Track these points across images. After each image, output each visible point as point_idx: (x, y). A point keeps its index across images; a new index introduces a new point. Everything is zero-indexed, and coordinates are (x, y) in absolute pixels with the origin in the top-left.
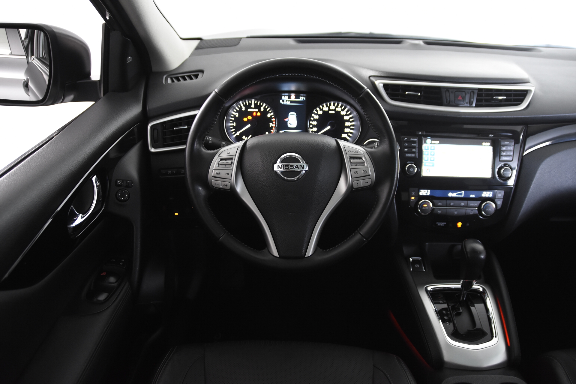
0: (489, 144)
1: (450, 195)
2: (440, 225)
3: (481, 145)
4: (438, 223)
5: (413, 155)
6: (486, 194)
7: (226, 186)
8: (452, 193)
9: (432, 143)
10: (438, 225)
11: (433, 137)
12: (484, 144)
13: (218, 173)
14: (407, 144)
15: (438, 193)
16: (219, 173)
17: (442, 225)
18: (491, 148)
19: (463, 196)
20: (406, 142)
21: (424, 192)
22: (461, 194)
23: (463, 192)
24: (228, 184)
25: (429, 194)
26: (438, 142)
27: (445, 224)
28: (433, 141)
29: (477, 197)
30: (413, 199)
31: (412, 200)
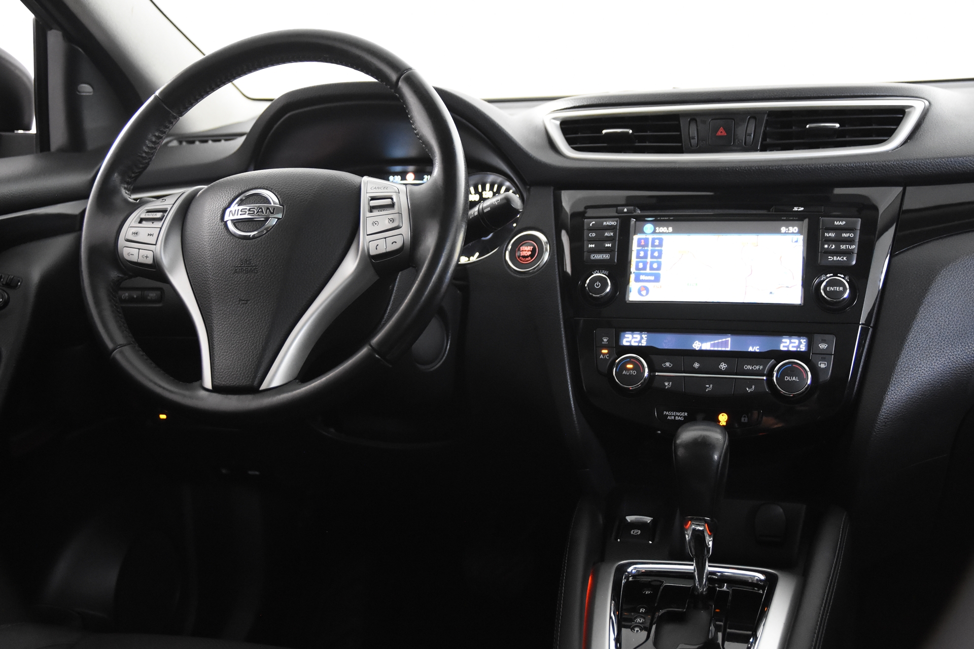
0: (796, 229)
1: (697, 345)
2: (673, 418)
3: (779, 232)
4: (667, 413)
5: (606, 256)
6: (791, 344)
7: (147, 257)
8: (702, 341)
9: (657, 231)
10: (669, 418)
11: (658, 220)
12: (783, 229)
13: (134, 233)
14: (594, 235)
15: (668, 341)
16: (137, 233)
17: (677, 418)
18: (801, 238)
19: (728, 349)
20: (591, 230)
21: (631, 339)
22: (723, 344)
23: (729, 339)
24: (150, 254)
25: (644, 343)
26: (671, 229)
27: (685, 417)
28: (657, 228)
29: (765, 350)
30: (604, 354)
31: (602, 356)
